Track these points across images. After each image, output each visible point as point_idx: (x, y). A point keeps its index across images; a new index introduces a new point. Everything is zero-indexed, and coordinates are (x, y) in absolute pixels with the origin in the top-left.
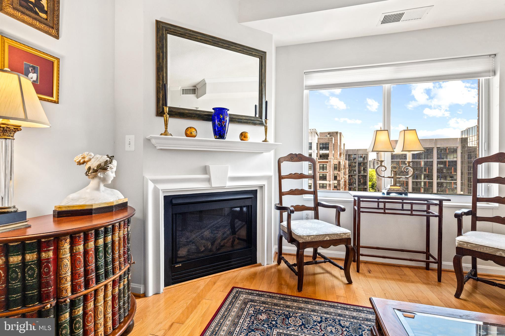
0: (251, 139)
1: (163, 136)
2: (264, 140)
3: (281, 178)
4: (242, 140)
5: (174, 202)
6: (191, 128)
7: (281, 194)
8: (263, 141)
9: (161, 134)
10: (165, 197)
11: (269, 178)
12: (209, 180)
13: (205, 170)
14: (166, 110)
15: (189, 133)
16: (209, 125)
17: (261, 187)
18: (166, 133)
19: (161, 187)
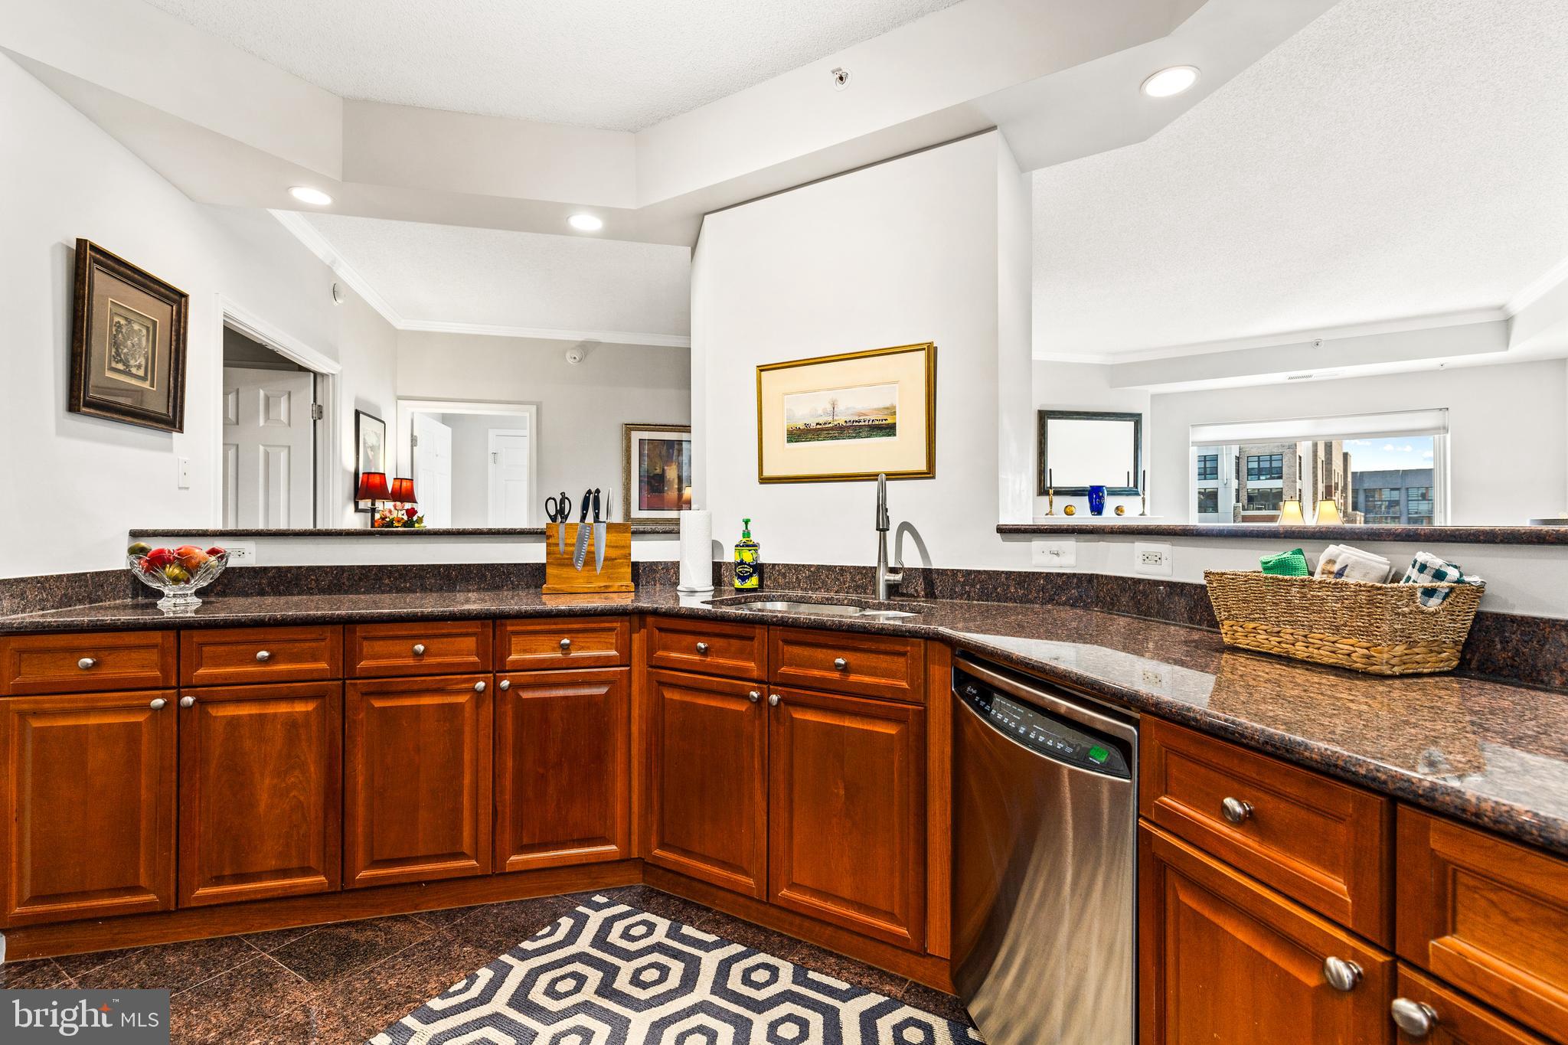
1: (1049, 516)
2: (1141, 512)
4: (1118, 515)
8: (1141, 515)
9: (1047, 514)
14: (1051, 491)
15: (1068, 511)
16: (1087, 502)
18: (1050, 513)
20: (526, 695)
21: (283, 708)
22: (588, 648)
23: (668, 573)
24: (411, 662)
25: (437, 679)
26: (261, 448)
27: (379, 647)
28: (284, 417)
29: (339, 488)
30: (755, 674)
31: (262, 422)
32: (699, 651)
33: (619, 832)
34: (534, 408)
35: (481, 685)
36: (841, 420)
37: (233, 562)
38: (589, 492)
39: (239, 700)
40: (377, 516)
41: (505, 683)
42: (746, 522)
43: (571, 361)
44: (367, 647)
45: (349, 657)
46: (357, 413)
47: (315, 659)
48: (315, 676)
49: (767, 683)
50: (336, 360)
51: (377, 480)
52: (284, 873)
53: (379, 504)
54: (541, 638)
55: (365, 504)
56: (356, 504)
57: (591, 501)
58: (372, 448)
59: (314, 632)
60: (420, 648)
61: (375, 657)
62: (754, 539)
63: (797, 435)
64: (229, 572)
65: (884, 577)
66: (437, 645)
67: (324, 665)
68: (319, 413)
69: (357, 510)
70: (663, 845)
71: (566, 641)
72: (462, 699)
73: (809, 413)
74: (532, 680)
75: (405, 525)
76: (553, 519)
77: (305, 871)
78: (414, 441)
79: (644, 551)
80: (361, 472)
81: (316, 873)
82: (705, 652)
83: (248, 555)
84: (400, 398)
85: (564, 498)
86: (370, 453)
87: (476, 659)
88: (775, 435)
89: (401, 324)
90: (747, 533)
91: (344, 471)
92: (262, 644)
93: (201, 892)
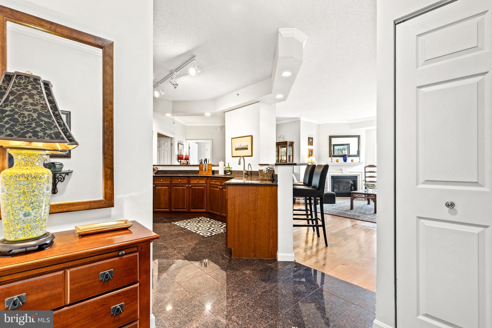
0: (354, 161)
2: (359, 161)
3: (365, 172)
4: (352, 162)
5: (333, 177)
6: (337, 160)
7: (365, 177)
10: (331, 176)
11: (362, 173)
12: (342, 172)
13: (341, 170)
15: (337, 161)
16: (342, 158)
17: (359, 175)
18: (332, 162)
19: (330, 173)
20: (193, 187)
21: (164, 187)
22: (202, 182)
23: (217, 172)
24: (179, 182)
25: (182, 185)
26: (163, 151)
27: (175, 180)
28: (166, 146)
29: (175, 158)
30: (220, 185)
31: (163, 147)
32: (214, 182)
33: (205, 208)
34: (211, 140)
35: (187, 186)
36: (241, 147)
37: (159, 169)
38: (205, 159)
39: (159, 186)
40: (182, 163)
41: (190, 186)
42: (229, 164)
43: (219, 130)
44: (174, 180)
45: (171, 181)
46: (178, 144)
47: (167, 181)
48: (168, 183)
49: (220, 186)
50: (174, 135)
51: (181, 156)
52: (164, 208)
53: (182, 161)
54: (195, 180)
55: (179, 161)
56: (178, 161)
57: (206, 160)
58: (181, 150)
59: (167, 178)
60: (180, 180)
61: (175, 181)
62: (230, 166)
63: (237, 149)
64: (158, 171)
65: (244, 172)
66: (182, 180)
67: (169, 182)
68: (172, 144)
69: (178, 162)
70: (211, 210)
71: (198, 180)
72: (185, 188)
73: (238, 146)
74: (193, 186)
75: (187, 164)
76: (200, 163)
77: (166, 208)
78: (189, 148)
79: (214, 168)
80: (179, 154)
81: (168, 209)
82: (215, 182)
83: (160, 168)
84: (187, 140)
85: (202, 160)
86: (181, 151)
87: (186, 182)
88: (234, 149)
89: (187, 125)
90: (229, 166)
91: (176, 155)
92: (162, 179)
93: (155, 210)
